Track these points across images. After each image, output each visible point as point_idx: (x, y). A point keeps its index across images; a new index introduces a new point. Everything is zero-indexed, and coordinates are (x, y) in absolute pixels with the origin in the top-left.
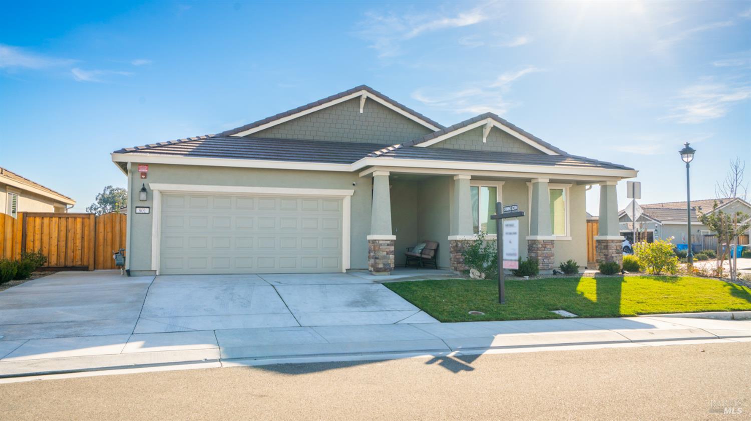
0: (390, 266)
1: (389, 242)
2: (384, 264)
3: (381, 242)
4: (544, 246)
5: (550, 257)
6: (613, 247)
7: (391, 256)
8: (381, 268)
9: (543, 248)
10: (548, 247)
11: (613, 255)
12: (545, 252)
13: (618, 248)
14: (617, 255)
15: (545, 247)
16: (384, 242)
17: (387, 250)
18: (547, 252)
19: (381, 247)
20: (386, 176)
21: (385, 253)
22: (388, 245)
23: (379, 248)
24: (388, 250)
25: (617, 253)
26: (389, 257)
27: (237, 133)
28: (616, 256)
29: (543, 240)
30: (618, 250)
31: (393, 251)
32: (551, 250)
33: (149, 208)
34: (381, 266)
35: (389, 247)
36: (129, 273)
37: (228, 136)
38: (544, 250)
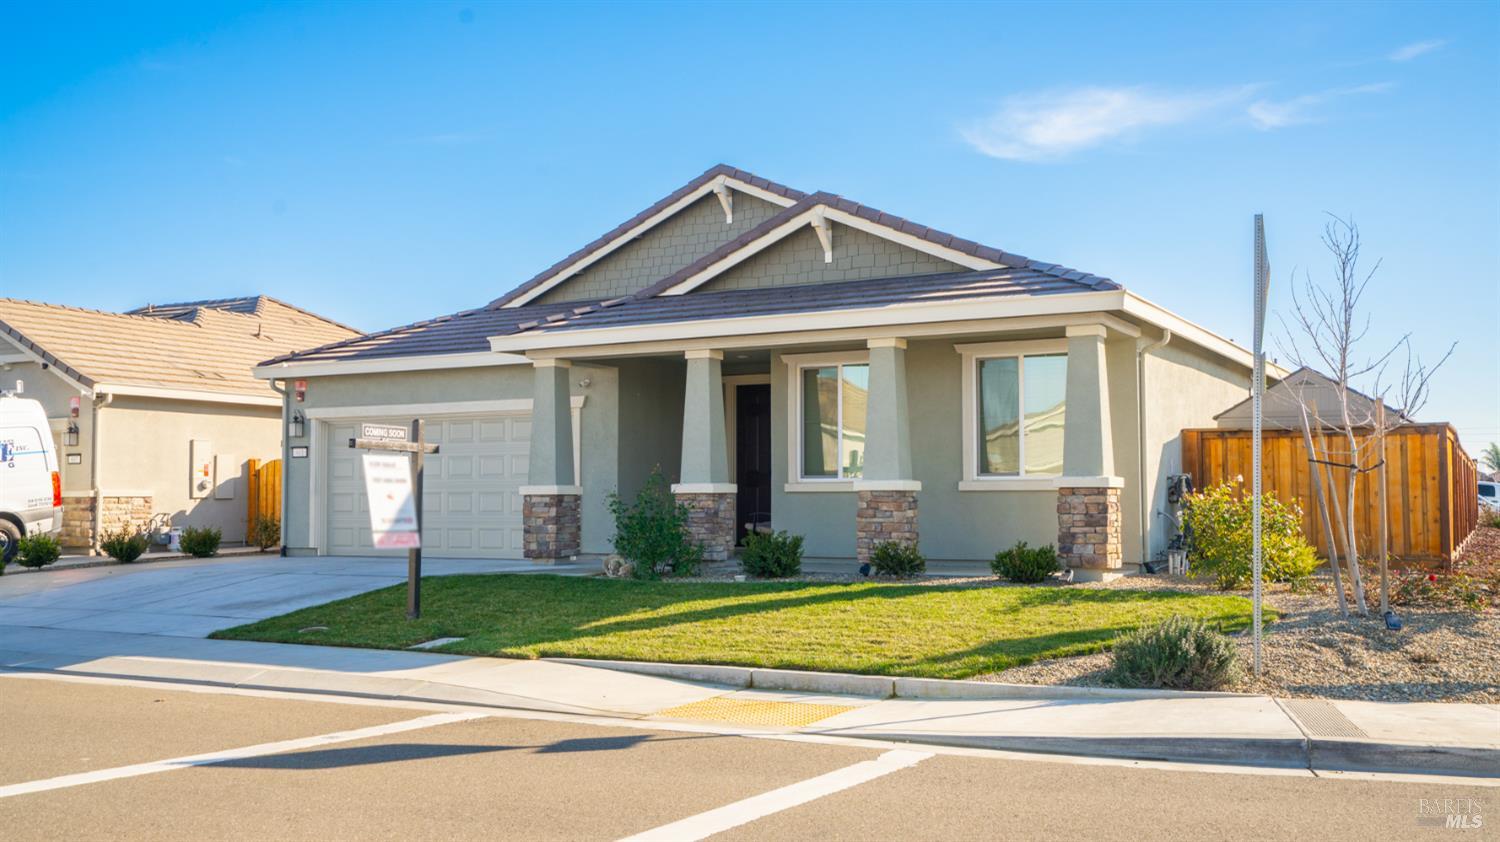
0: (548, 548)
1: (547, 500)
2: (539, 544)
3: (534, 500)
4: (873, 505)
5: (890, 533)
6: (1075, 508)
7: (550, 526)
8: (533, 551)
9: (871, 512)
10: (885, 508)
11: (1073, 530)
12: (875, 520)
13: (1093, 511)
14: (1086, 529)
15: (877, 509)
16: (539, 500)
17: (543, 515)
18: (881, 520)
19: (534, 509)
20: (549, 368)
21: (540, 522)
22: (546, 505)
23: (531, 511)
24: (546, 515)
25: (1088, 524)
26: (547, 529)
27: (510, 301)
28: (1085, 533)
29: (871, 491)
30: (1092, 516)
31: (553, 518)
32: (891, 516)
33: (307, 447)
34: (533, 546)
35: (546, 509)
36: (284, 552)
37: (497, 309)
38: (875, 516)
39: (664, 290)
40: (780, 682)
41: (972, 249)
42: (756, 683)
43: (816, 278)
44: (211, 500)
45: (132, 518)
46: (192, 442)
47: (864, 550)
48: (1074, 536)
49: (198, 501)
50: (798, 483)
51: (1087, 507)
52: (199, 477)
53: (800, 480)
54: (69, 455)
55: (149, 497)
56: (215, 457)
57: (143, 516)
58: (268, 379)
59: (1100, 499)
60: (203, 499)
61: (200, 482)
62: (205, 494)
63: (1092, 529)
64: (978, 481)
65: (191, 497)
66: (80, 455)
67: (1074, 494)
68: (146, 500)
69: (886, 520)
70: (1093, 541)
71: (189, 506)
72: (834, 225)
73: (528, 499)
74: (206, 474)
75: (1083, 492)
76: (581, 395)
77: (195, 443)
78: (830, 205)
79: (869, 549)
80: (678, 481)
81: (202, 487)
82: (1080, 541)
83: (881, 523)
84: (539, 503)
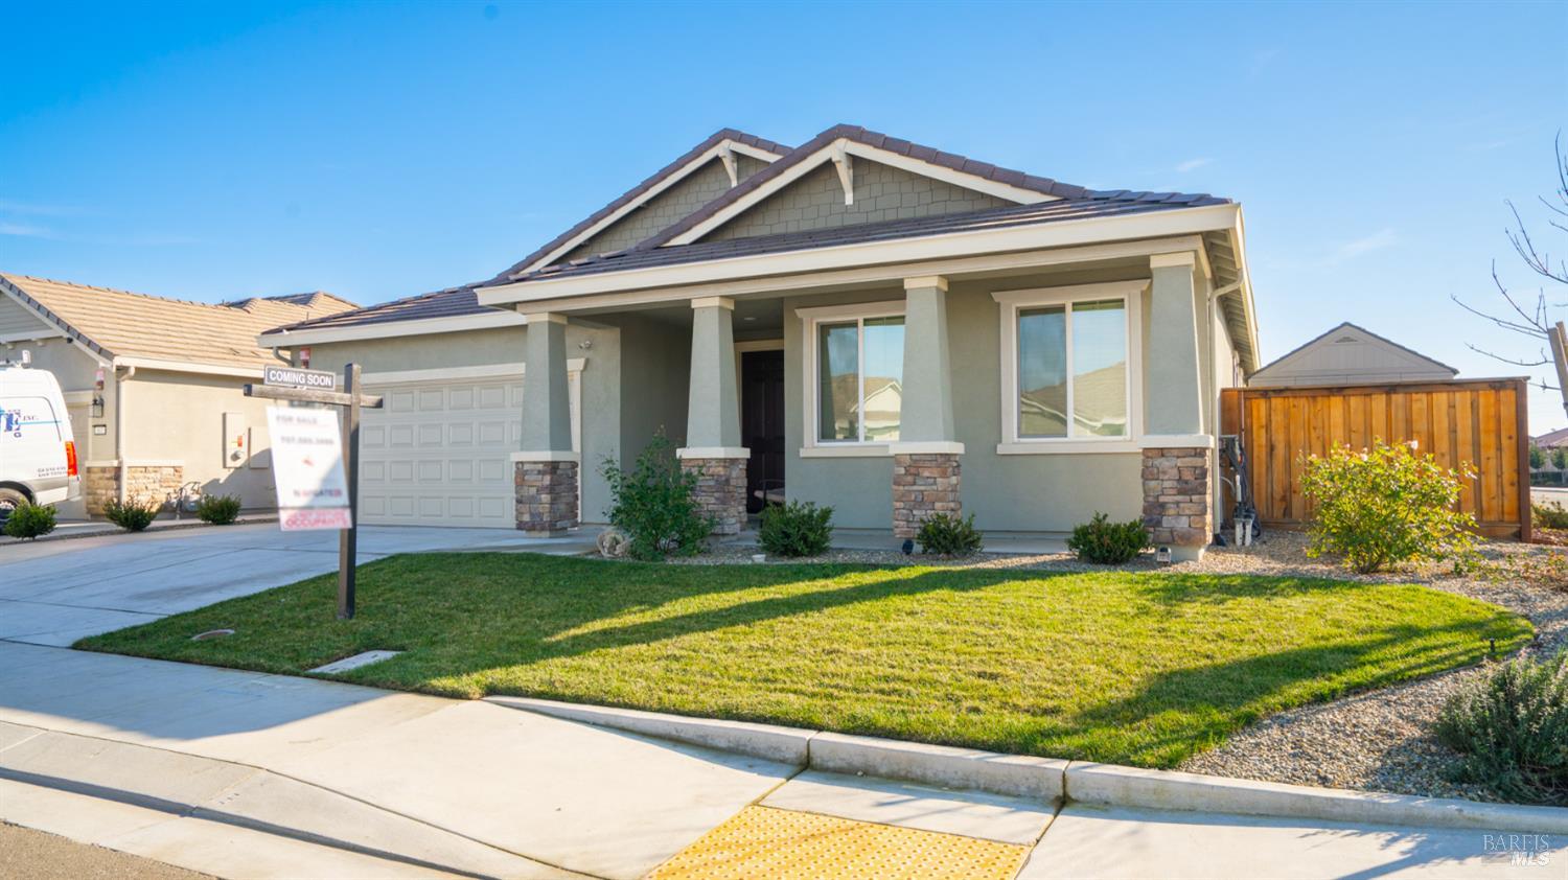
0: (542, 520)
1: (541, 467)
2: (532, 515)
3: (526, 467)
4: (913, 470)
5: (934, 503)
7: (543, 496)
8: (527, 523)
9: (910, 478)
10: (926, 474)
12: (915, 488)
15: (918, 475)
16: (532, 467)
17: (537, 484)
18: (922, 488)
19: (526, 478)
21: (533, 491)
22: (539, 472)
23: (523, 480)
24: (539, 484)
25: (1180, 492)
26: (540, 499)
29: (911, 455)
31: (547, 486)
32: (935, 483)
34: (526, 518)
35: (540, 477)
38: (914, 484)
39: (668, 240)
40: (857, 761)
41: (1018, 180)
42: (817, 760)
43: (835, 222)
44: (246, 469)
45: (161, 486)
46: (224, 415)
47: (902, 523)
48: (1163, 506)
49: (232, 470)
50: (814, 447)
51: (1180, 472)
52: (232, 448)
53: (816, 444)
54: (95, 426)
55: (180, 467)
56: (250, 430)
57: (172, 484)
58: (271, 348)
59: (1197, 461)
60: (236, 468)
61: (233, 452)
62: (239, 463)
63: (1188, 498)
64: (1019, 443)
65: (225, 466)
66: (104, 426)
67: (1163, 456)
68: (176, 469)
69: (929, 488)
70: (1187, 512)
71: (223, 475)
72: (855, 161)
73: (520, 466)
74: (240, 445)
75: (1176, 453)
76: (582, 357)
77: (228, 416)
78: (853, 138)
79: (908, 522)
80: (683, 445)
81: (235, 457)
82: (1172, 512)
83: (922, 491)
84: (532, 471)
